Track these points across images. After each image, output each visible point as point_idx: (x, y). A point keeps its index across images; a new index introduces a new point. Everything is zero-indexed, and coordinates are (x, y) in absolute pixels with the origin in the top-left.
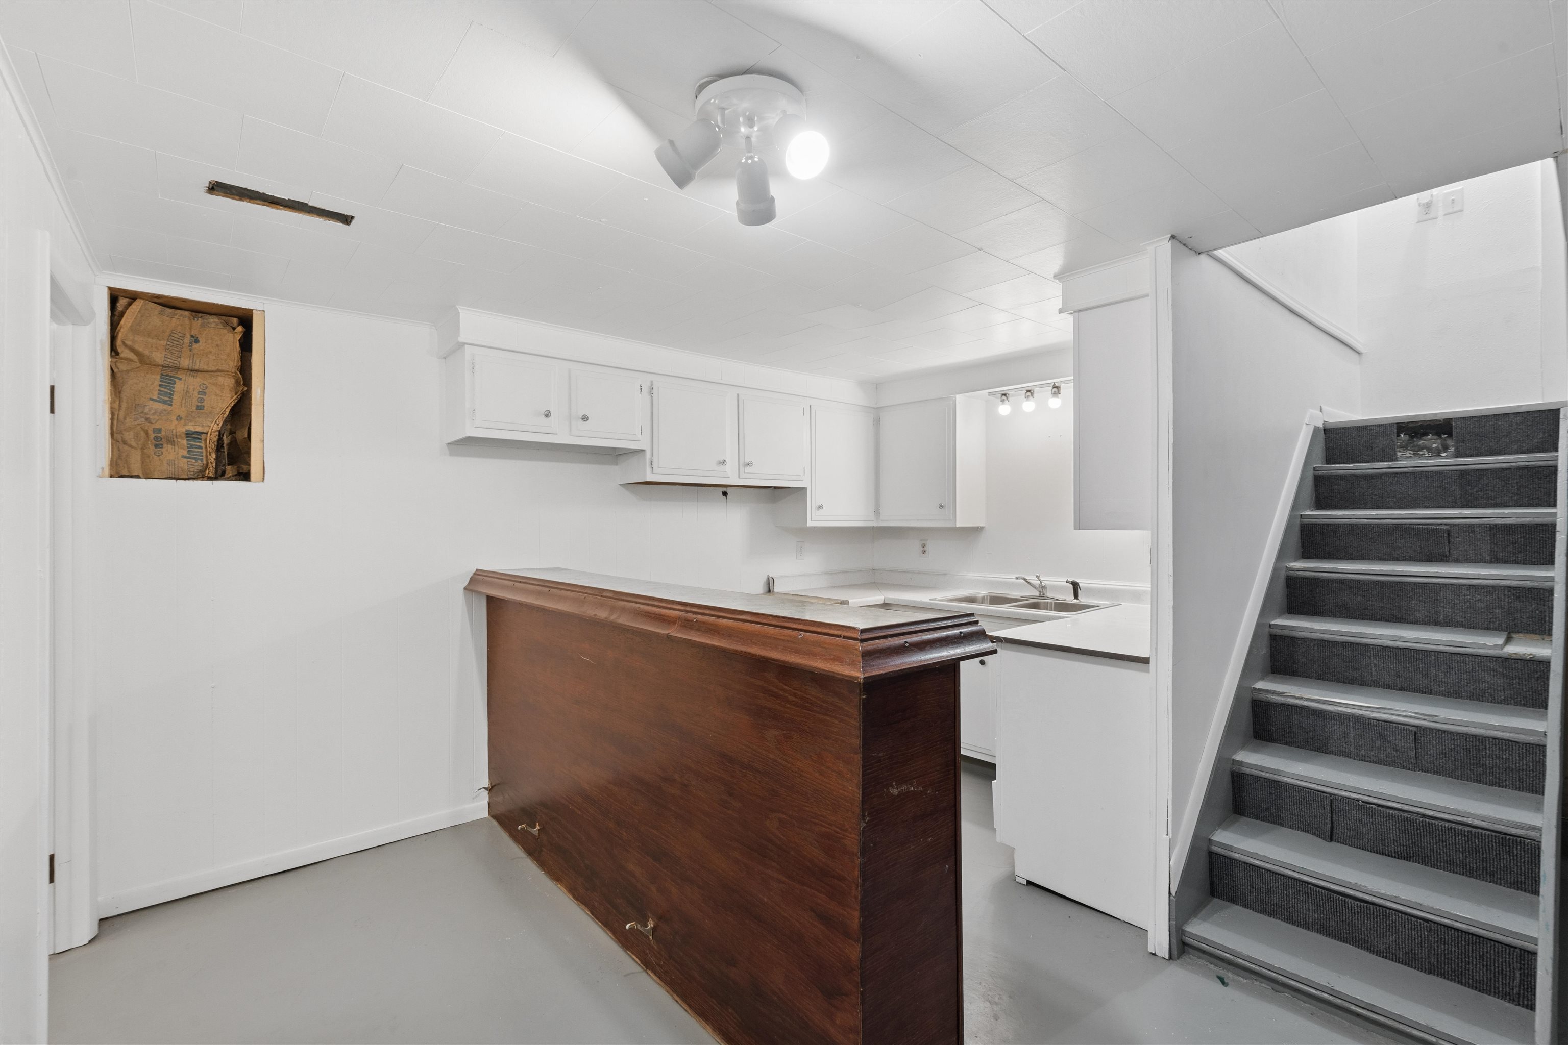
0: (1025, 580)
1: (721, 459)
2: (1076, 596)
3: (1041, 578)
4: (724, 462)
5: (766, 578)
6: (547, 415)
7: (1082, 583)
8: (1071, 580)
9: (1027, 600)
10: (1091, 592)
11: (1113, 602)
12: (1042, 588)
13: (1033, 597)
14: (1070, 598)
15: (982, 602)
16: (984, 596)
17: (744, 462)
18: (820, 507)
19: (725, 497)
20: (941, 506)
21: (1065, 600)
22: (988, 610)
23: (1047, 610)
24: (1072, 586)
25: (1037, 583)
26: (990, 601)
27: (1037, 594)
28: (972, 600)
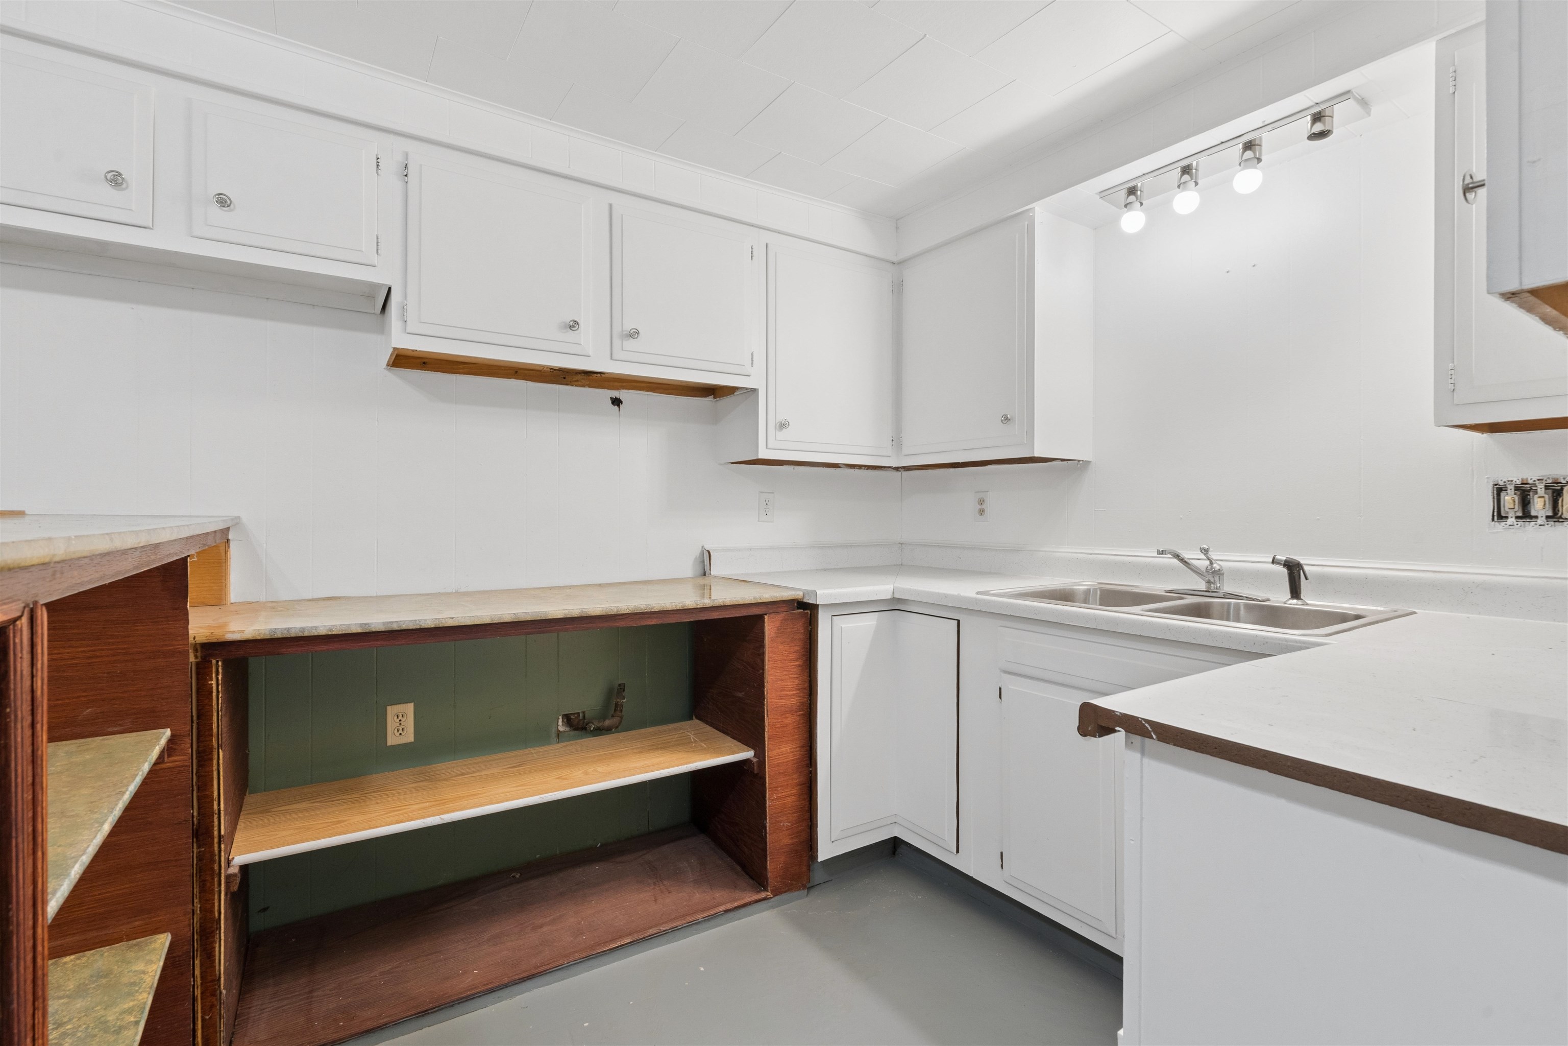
0: (1177, 556)
1: (568, 319)
2: (1295, 592)
3: (1213, 555)
4: (574, 325)
5: (697, 552)
6: (116, 180)
7: (1311, 564)
8: (1284, 558)
9: (1182, 598)
10: (1328, 583)
11: (1395, 607)
12: (1214, 574)
13: (1193, 593)
14: (1280, 597)
15: (1086, 601)
16: (1089, 590)
17: (622, 331)
18: (782, 426)
19: (616, 407)
20: (1006, 419)
21: (1268, 600)
22: (1096, 618)
23: (1228, 619)
24: (1285, 571)
25: (1203, 564)
26: (1101, 598)
27: (1202, 586)
28: (1065, 596)
